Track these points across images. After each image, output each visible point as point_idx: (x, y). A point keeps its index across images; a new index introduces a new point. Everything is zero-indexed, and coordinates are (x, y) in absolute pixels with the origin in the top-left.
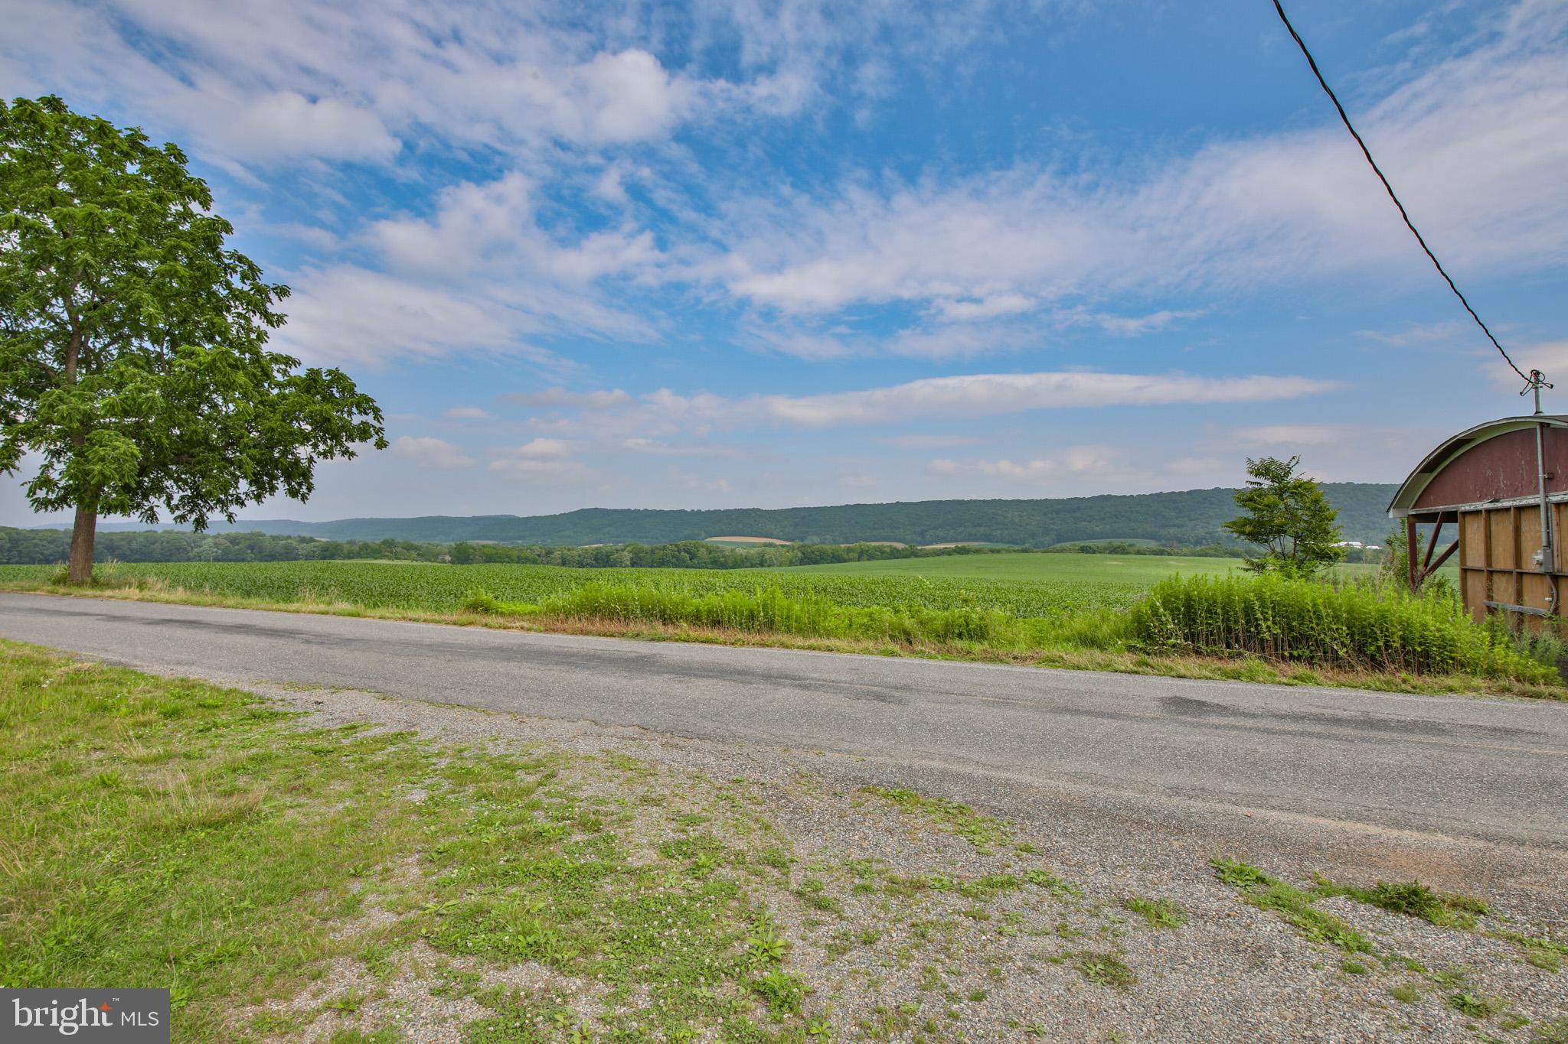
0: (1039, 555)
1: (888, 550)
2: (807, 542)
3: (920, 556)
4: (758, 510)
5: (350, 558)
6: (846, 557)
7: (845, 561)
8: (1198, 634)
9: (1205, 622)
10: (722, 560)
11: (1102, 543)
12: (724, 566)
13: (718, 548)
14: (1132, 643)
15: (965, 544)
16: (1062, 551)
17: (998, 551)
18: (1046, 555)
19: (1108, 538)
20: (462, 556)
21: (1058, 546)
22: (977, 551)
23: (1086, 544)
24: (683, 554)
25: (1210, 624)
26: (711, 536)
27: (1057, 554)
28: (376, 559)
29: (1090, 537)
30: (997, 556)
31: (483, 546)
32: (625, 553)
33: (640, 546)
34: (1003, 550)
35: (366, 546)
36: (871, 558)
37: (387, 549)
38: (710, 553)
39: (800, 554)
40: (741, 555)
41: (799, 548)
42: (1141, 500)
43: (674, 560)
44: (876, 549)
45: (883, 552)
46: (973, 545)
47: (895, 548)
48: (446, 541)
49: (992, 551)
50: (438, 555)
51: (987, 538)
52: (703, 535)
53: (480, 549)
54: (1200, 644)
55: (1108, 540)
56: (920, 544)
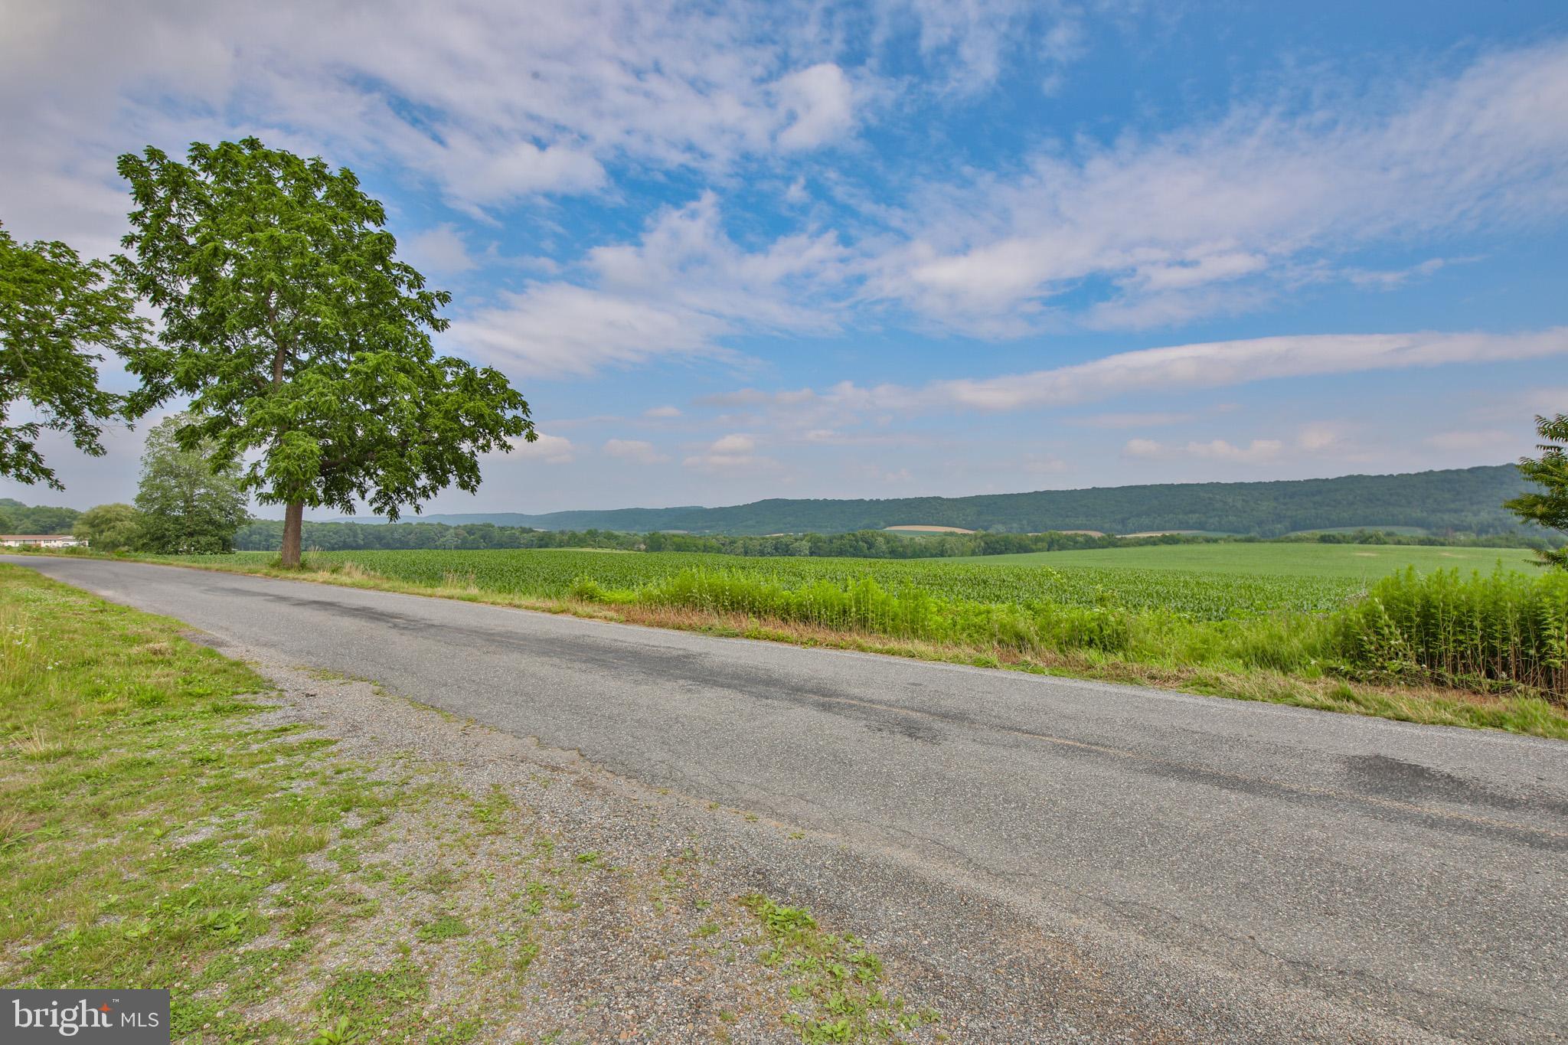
0: (1267, 545)
1: (1080, 539)
2: (992, 531)
3: (1120, 546)
4: (939, 498)
5: (561, 546)
6: (1034, 547)
7: (1032, 551)
8: (1440, 656)
9: (1452, 639)
10: (901, 549)
11: (1350, 531)
12: (903, 556)
13: (896, 537)
14: (1332, 663)
15: (1175, 533)
16: (1298, 540)
17: (1215, 541)
18: (1275, 545)
19: (1360, 525)
20: (655, 545)
21: (1293, 535)
22: (1188, 541)
23: (1327, 533)
24: (860, 543)
25: (1461, 642)
26: (890, 526)
27: (1290, 544)
28: (582, 547)
29: (1333, 525)
30: (1212, 547)
31: (673, 536)
32: (804, 542)
33: (818, 535)
34: (1221, 539)
35: (574, 535)
36: (1062, 548)
37: (591, 538)
38: (888, 543)
39: (982, 544)
40: (920, 545)
41: (981, 538)
42: (1404, 480)
43: (852, 549)
44: (1068, 538)
45: (1076, 542)
46: (1184, 533)
47: (1091, 537)
48: (642, 531)
49: (1208, 541)
50: (634, 544)
51: (1201, 526)
52: (882, 524)
53: (671, 539)
54: (1443, 670)
55: (1359, 528)
56: (1121, 533)
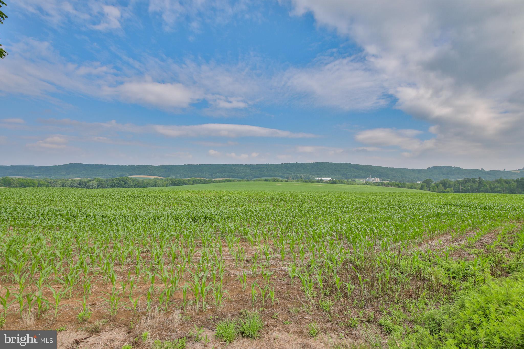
1: (202, 180)
2: (173, 178)
3: (215, 183)
6: (188, 183)
10: (139, 184)
13: (136, 180)
15: (228, 178)
21: (255, 179)
24: (121, 182)
26: (131, 175)
29: (266, 176)
31: (18, 179)
33: (101, 179)
36: (197, 183)
39: (171, 182)
40: (146, 182)
42: (277, 165)
43: (117, 185)
44: (198, 180)
47: (205, 180)
52: (128, 175)
56: (213, 178)
